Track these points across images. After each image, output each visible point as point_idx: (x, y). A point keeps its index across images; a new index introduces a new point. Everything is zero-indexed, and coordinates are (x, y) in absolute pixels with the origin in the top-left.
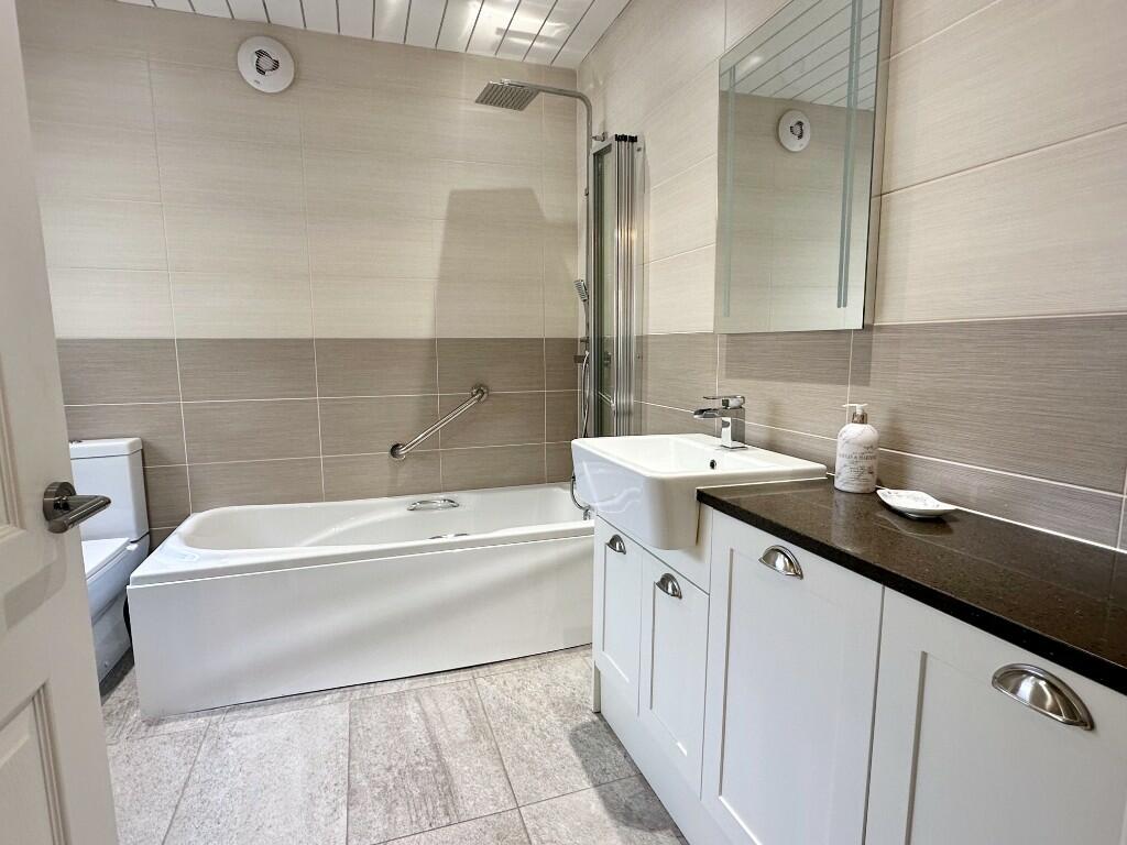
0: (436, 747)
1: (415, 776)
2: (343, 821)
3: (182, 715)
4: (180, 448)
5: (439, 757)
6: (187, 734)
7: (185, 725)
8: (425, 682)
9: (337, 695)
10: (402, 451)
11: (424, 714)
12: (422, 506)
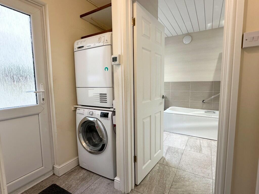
0: (201, 146)
1: (196, 147)
2: (185, 147)
3: (166, 132)
4: (170, 98)
5: (201, 147)
6: (167, 134)
7: (167, 133)
8: (202, 139)
9: (187, 136)
10: (204, 101)
11: (200, 142)
12: (208, 112)
